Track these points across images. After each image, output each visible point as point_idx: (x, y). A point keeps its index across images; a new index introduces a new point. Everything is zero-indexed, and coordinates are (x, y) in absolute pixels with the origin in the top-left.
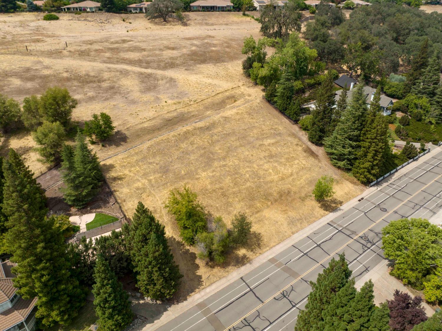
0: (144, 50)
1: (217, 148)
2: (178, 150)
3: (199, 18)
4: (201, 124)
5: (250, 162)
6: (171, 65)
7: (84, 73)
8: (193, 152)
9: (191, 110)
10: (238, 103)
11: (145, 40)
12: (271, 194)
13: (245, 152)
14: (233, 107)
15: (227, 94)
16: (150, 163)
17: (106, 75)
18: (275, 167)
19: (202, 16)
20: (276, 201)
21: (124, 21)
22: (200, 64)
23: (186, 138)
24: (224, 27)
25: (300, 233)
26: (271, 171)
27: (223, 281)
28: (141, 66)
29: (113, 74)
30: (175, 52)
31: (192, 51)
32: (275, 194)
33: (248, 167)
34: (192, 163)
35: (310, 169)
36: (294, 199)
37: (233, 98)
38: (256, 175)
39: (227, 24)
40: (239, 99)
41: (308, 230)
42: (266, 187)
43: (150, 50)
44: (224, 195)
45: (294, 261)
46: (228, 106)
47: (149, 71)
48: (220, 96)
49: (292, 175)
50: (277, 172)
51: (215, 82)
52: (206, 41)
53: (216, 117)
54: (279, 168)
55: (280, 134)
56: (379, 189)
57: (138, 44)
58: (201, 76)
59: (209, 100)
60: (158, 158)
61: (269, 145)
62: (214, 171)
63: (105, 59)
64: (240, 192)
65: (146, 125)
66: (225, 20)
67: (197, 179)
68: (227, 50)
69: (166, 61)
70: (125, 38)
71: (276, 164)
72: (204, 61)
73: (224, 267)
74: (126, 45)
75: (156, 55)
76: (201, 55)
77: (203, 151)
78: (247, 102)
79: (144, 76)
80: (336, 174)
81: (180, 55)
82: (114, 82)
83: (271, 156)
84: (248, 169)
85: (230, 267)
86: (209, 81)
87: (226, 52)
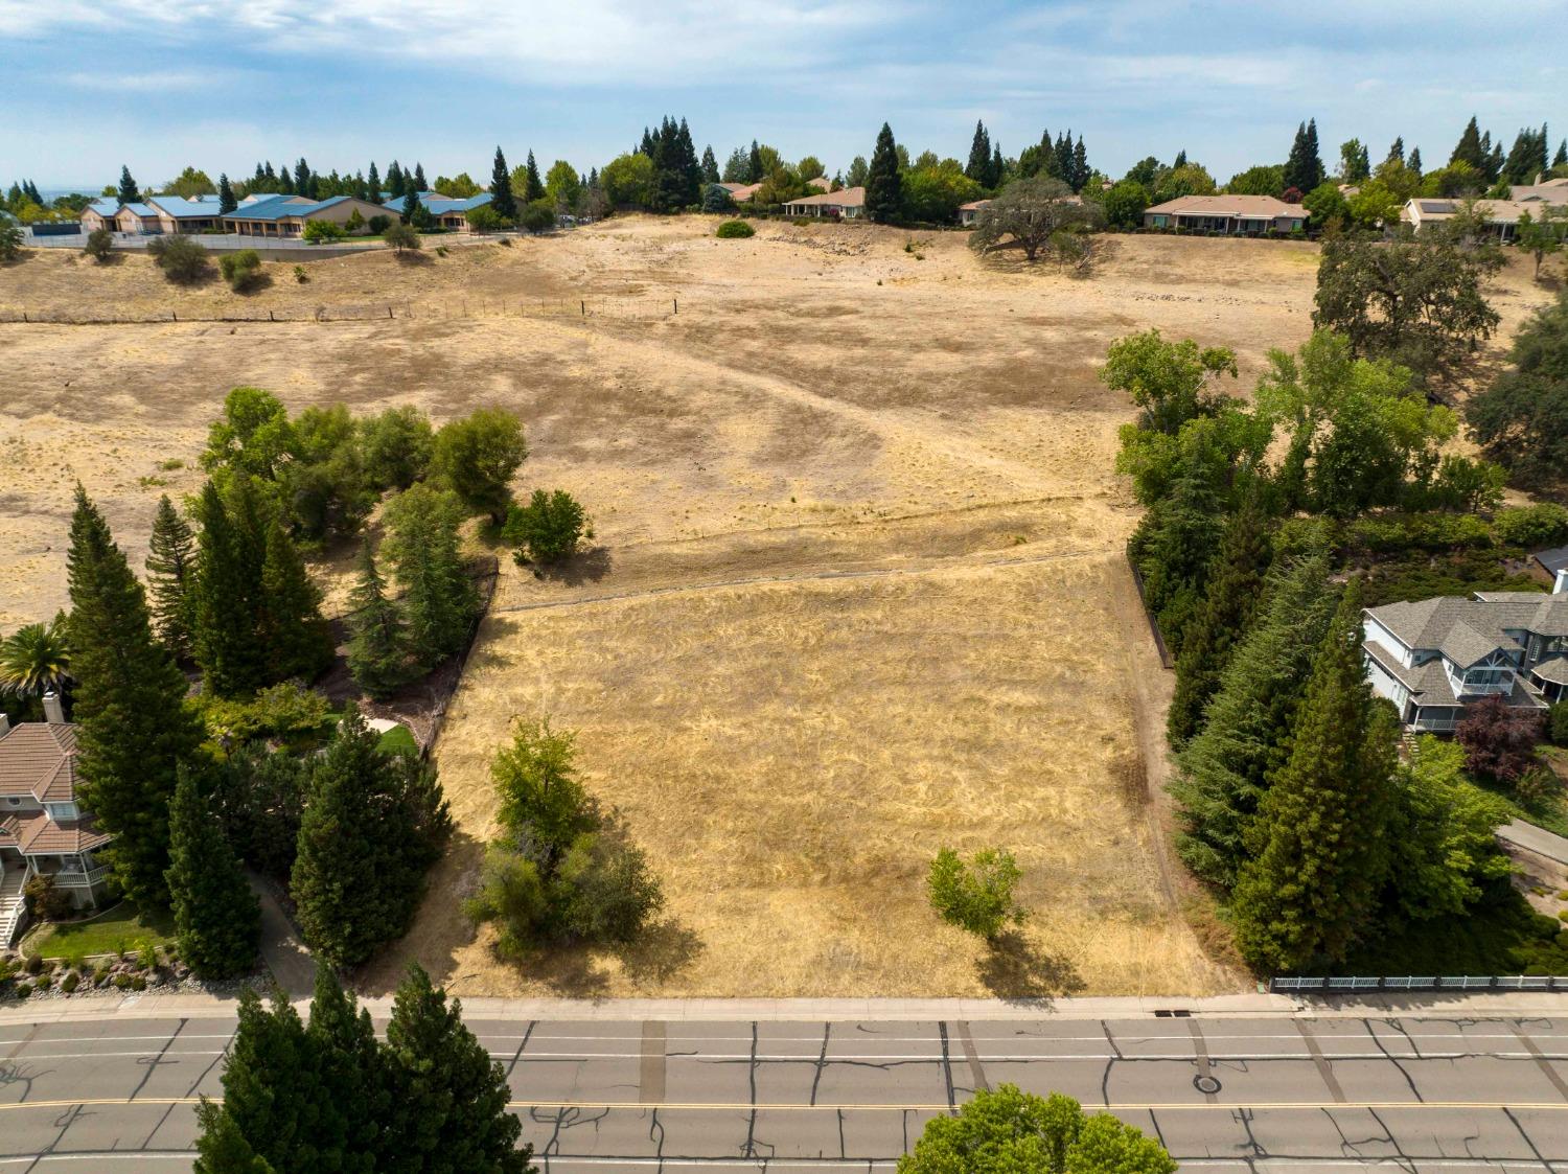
2: (699, 636)
4: (831, 585)
5: (882, 737)
7: (654, 385)
8: (733, 656)
9: (842, 537)
10: (1027, 549)
13: (896, 705)
16: (603, 649)
17: (700, 400)
18: (955, 780)
21: (908, 250)
22: (1005, 404)
23: (752, 612)
25: (824, 1004)
29: (720, 399)
30: (954, 358)
33: (861, 750)
35: (1067, 832)
36: (910, 901)
37: (1021, 532)
38: (861, 783)
40: (1037, 538)
42: (852, 828)
43: (882, 345)
44: (707, 798)
45: (698, 1060)
46: (980, 553)
47: (819, 403)
48: (982, 515)
49: (982, 824)
51: (1012, 470)
55: (1078, 687)
59: (931, 522)
60: (632, 643)
61: (1002, 709)
62: (745, 725)
64: (760, 809)
65: (679, 550)
67: (682, 730)
69: (902, 383)
72: (1022, 400)
73: (525, 976)
75: (885, 362)
76: (1033, 378)
77: (763, 661)
78: (1063, 552)
79: (798, 417)
80: (1164, 888)
81: (963, 367)
82: (708, 421)
83: (972, 745)
84: (853, 757)
85: (539, 984)
86: (994, 464)
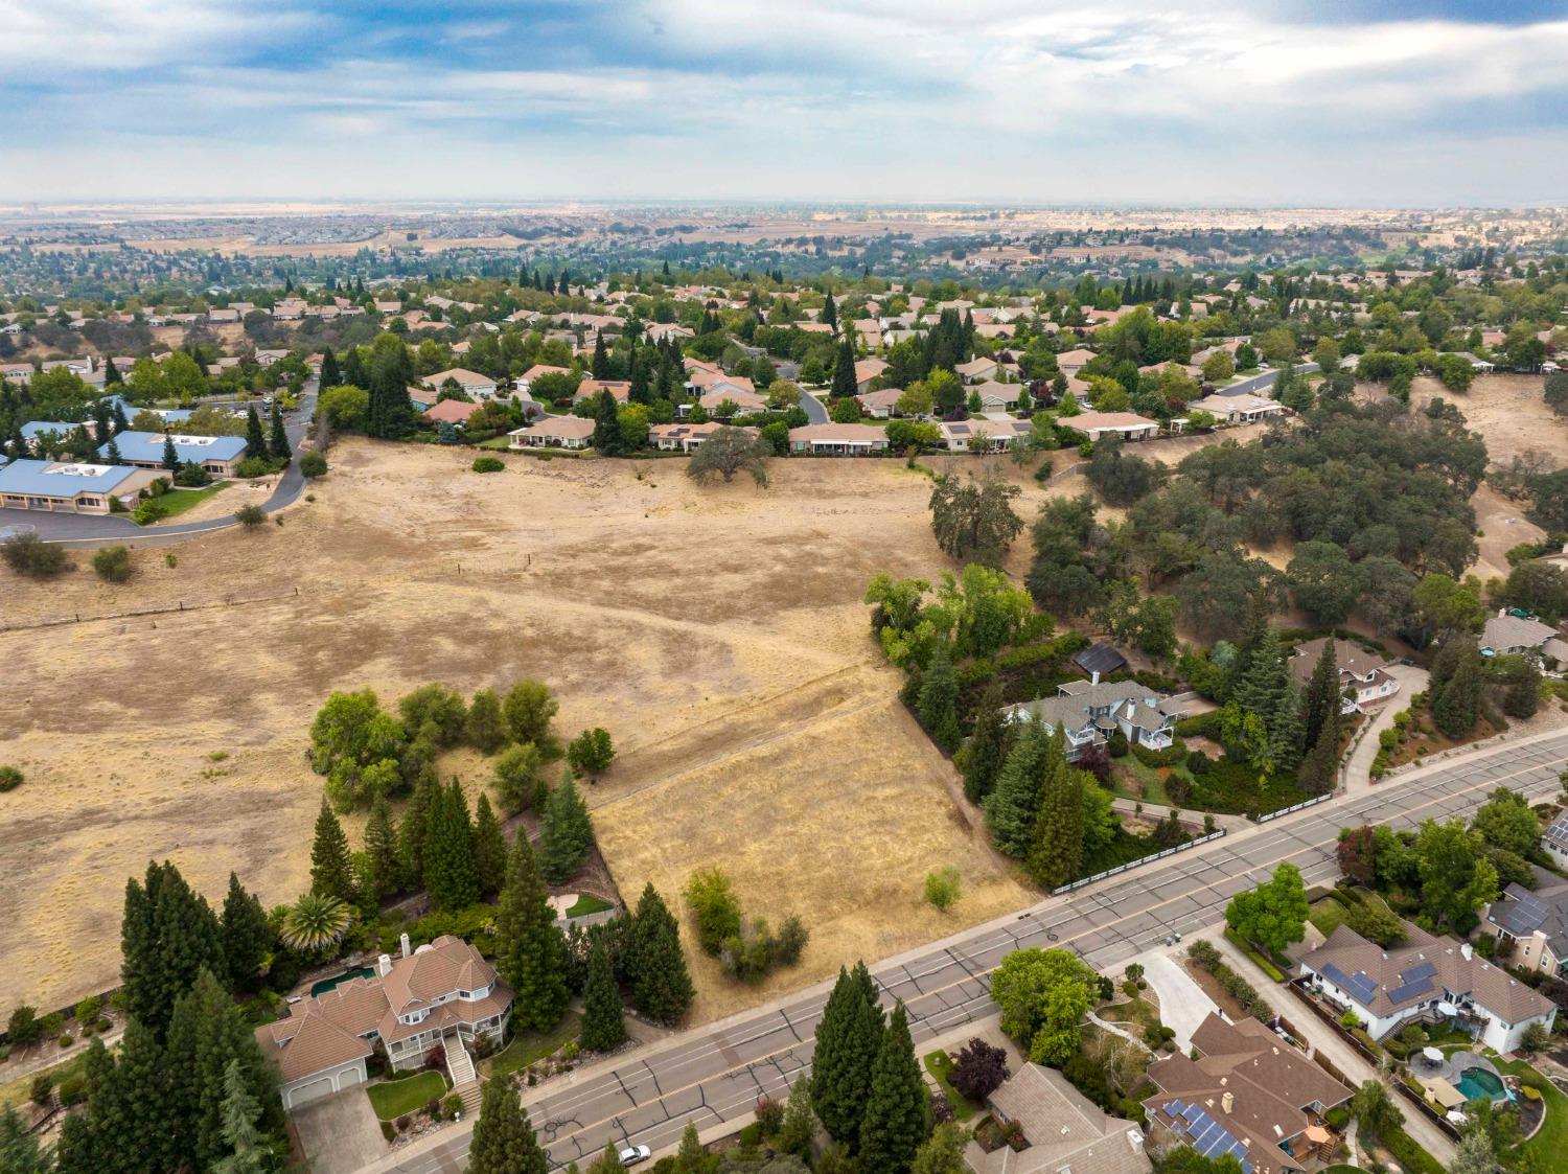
0: (676, 573)
1: (785, 801)
2: (716, 799)
3: (806, 475)
4: (764, 750)
5: (840, 830)
6: (727, 611)
7: (562, 629)
8: (741, 804)
9: (750, 718)
10: (847, 704)
11: (680, 544)
12: (861, 892)
13: (835, 811)
14: (834, 715)
15: (829, 684)
16: (667, 820)
17: (602, 636)
18: (885, 843)
19: (813, 469)
20: (868, 903)
21: (640, 478)
22: (785, 608)
23: (734, 777)
24: (857, 503)
25: (892, 959)
26: (873, 850)
27: (754, 1011)
28: (668, 615)
29: (614, 633)
30: (738, 578)
31: (773, 576)
32: (869, 892)
33: (834, 839)
34: (737, 825)
35: (947, 853)
36: (899, 905)
37: (838, 694)
38: (845, 855)
39: (865, 495)
40: (849, 697)
41: (908, 956)
42: (856, 878)
43: (689, 574)
44: (781, 885)
46: (826, 712)
47: (681, 626)
48: (814, 688)
49: (910, 860)
50: (886, 853)
51: (811, 654)
52: (808, 548)
53: (795, 734)
54: (890, 845)
55: (912, 779)
56: (1070, 901)
57: (665, 556)
58: (783, 638)
59: (791, 696)
60: (681, 812)
61: (886, 799)
62: (771, 842)
63: (600, 595)
64: (809, 881)
65: (667, 747)
66: (864, 481)
67: (742, 854)
68: (850, 572)
69: (718, 602)
70: (642, 540)
71: (886, 838)
72: (794, 603)
74: (641, 560)
75: (700, 587)
76: (793, 587)
77: (758, 804)
78: (865, 702)
79: (671, 638)
80: (996, 867)
81: (747, 585)
82: (616, 651)
83: (882, 822)
84: (833, 844)
86: (798, 651)
87: (846, 579)
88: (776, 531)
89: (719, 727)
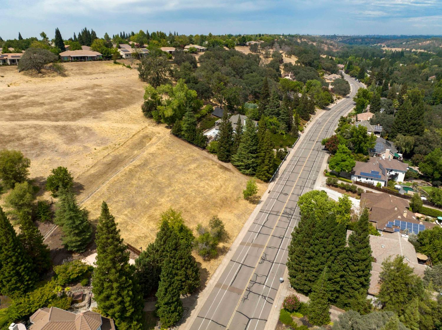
0: (43, 104)
3: (75, 68)
5: (189, 184)
9: (121, 152)
12: (216, 203)
13: (181, 177)
14: (152, 145)
18: (208, 183)
19: (77, 66)
20: (222, 206)
22: (103, 111)
24: (103, 75)
25: (248, 222)
26: (206, 187)
27: (221, 266)
28: (50, 120)
30: (74, 103)
32: (219, 202)
34: (149, 194)
41: (251, 219)
42: (211, 199)
43: (49, 104)
44: (186, 211)
45: (255, 239)
47: (61, 123)
49: (221, 186)
52: (96, 90)
56: (276, 183)
57: (32, 98)
58: (110, 122)
59: (130, 141)
66: (100, 69)
68: (119, 96)
69: (72, 112)
73: (216, 258)
77: (151, 183)
79: (59, 129)
81: (80, 105)
82: (35, 138)
83: (201, 176)
84: (191, 189)
85: (220, 257)
87: (120, 98)
88: (77, 86)
89: (109, 158)
